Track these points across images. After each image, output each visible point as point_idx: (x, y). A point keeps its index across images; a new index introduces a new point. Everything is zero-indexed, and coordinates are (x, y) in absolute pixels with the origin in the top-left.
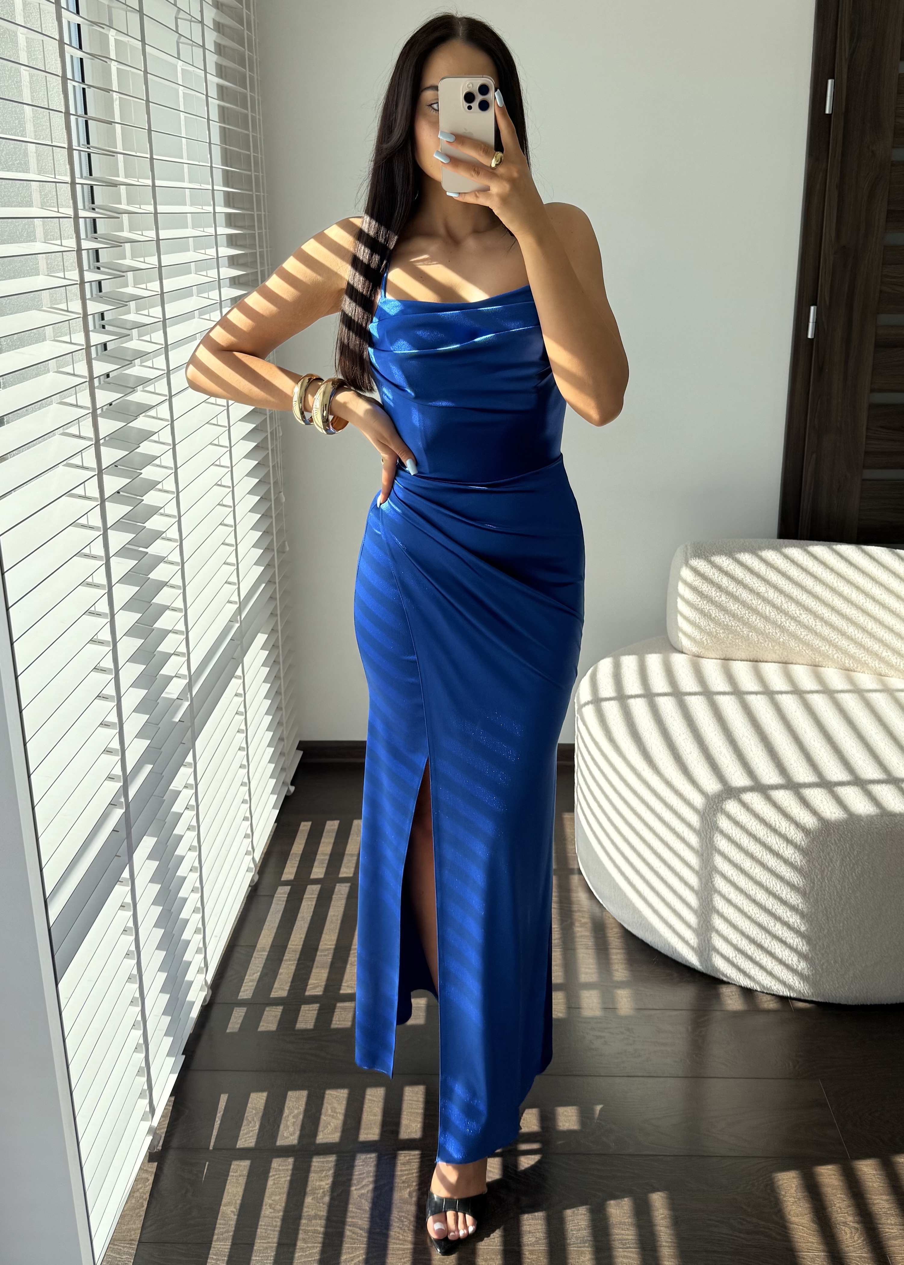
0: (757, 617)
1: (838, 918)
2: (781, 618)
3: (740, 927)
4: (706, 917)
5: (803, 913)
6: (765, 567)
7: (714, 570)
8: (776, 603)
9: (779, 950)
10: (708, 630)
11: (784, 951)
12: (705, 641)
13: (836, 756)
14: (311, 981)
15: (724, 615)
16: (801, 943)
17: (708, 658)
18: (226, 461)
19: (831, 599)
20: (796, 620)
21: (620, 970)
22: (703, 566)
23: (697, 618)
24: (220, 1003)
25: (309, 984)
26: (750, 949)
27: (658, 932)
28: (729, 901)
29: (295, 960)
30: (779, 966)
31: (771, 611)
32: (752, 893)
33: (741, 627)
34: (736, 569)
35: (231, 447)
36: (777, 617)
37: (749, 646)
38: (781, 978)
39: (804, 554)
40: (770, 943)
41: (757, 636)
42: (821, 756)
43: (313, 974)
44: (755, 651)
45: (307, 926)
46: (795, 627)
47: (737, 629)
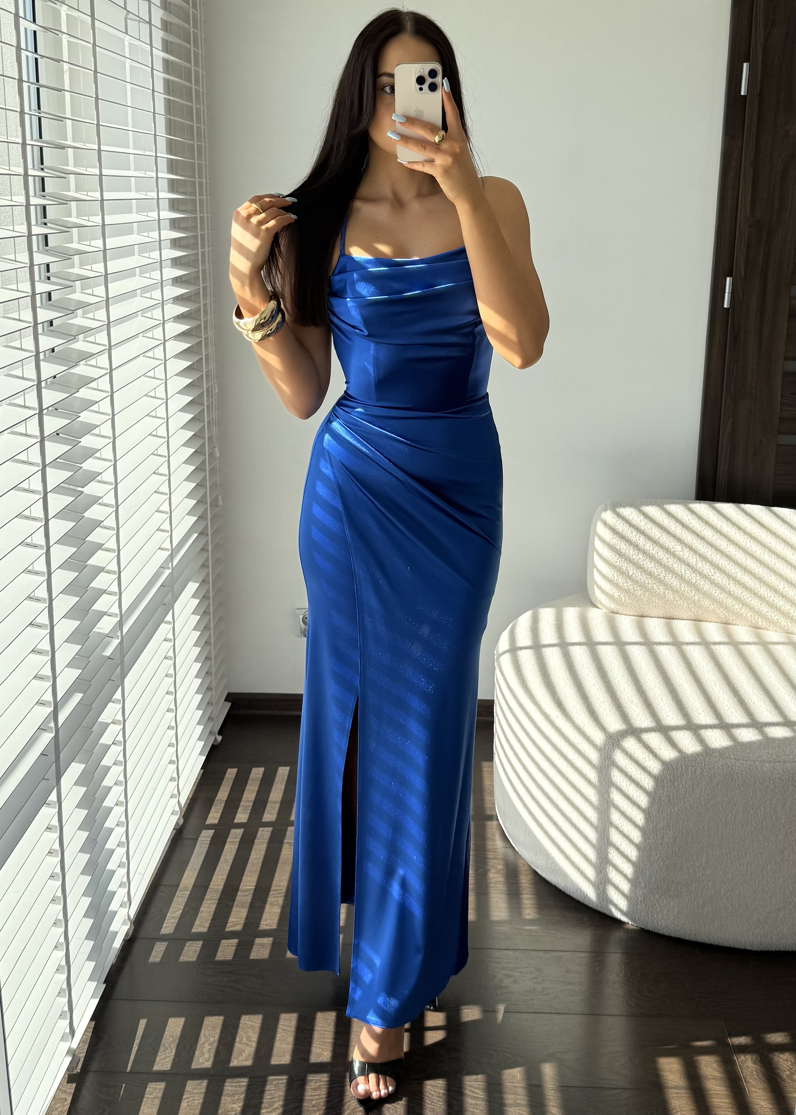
0: (672, 576)
2: (696, 577)
6: (681, 527)
7: (632, 529)
8: (691, 561)
10: (626, 587)
12: (623, 598)
14: (231, 919)
15: (641, 573)
17: (625, 615)
18: (161, 412)
19: (744, 561)
20: (710, 580)
22: (622, 525)
23: (615, 575)
24: (142, 938)
25: (229, 922)
27: (569, 876)
29: (215, 899)
31: (686, 569)
33: (658, 585)
35: (167, 399)
36: (692, 575)
37: (666, 604)
41: (674, 594)
43: (233, 913)
44: (671, 609)
45: (229, 868)
46: (709, 586)
47: (653, 587)
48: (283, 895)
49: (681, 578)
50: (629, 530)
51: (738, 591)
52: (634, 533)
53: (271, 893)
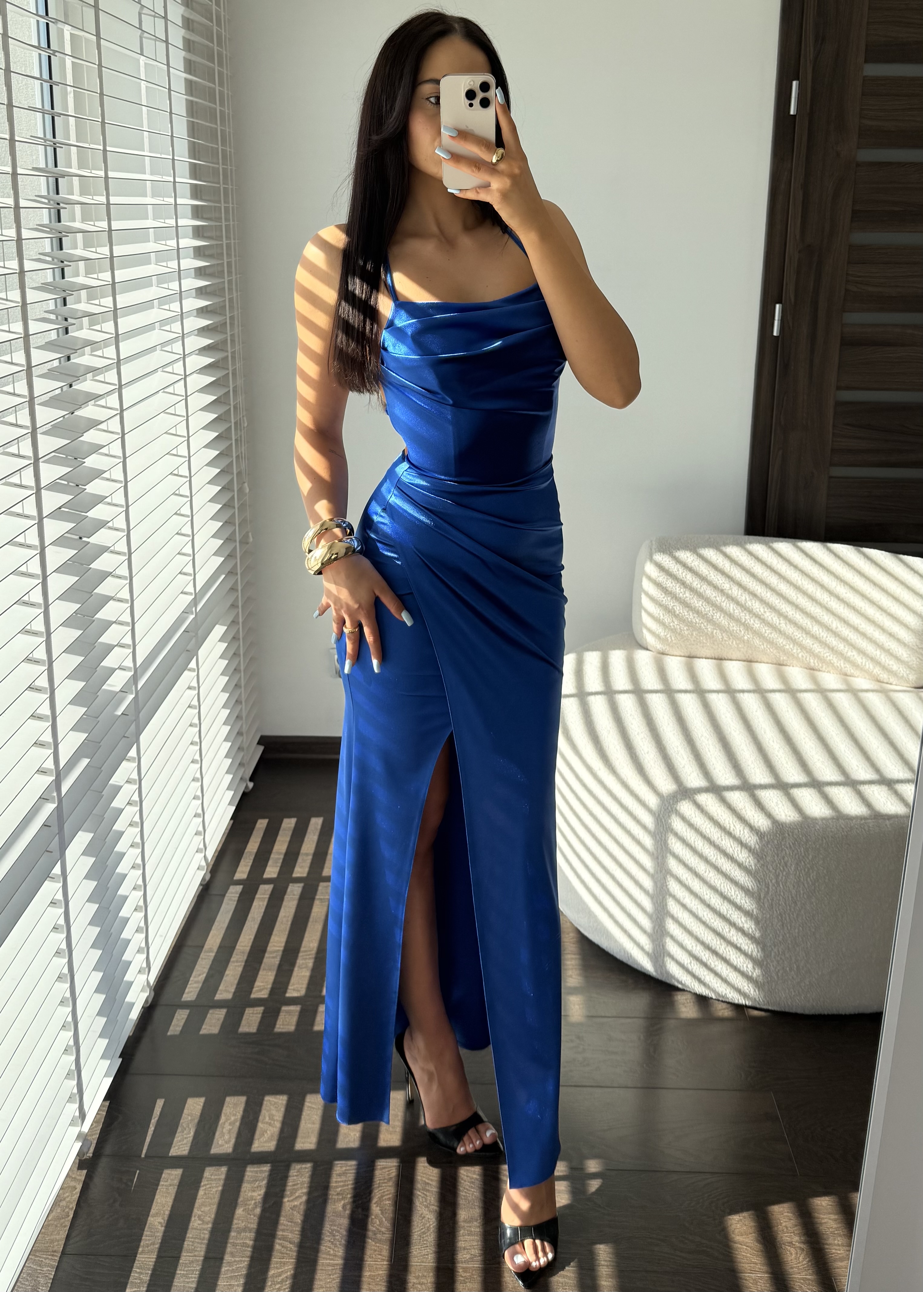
0: (721, 614)
1: (793, 924)
2: (746, 616)
3: (695, 933)
4: (661, 922)
5: (757, 919)
6: (729, 563)
7: (679, 566)
8: (739, 601)
9: (734, 956)
10: (671, 627)
11: (739, 957)
12: (669, 638)
13: (795, 757)
14: (257, 984)
15: (688, 612)
16: (756, 950)
17: (673, 655)
19: (795, 598)
20: (760, 618)
21: (574, 976)
22: (668, 562)
23: (661, 615)
24: (162, 1005)
25: (255, 986)
26: (705, 955)
27: (614, 938)
28: (684, 906)
30: (734, 973)
31: (735, 608)
32: (706, 897)
33: (705, 624)
34: (700, 566)
36: (741, 614)
37: (714, 644)
38: (736, 986)
39: (769, 551)
40: (725, 949)
41: (721, 633)
42: (779, 757)
43: (259, 976)
44: (720, 649)
45: (256, 926)
46: (759, 625)
47: (700, 627)
48: (314, 956)
49: (731, 616)
50: (676, 567)
51: (790, 629)
52: (681, 570)
53: (301, 954)
